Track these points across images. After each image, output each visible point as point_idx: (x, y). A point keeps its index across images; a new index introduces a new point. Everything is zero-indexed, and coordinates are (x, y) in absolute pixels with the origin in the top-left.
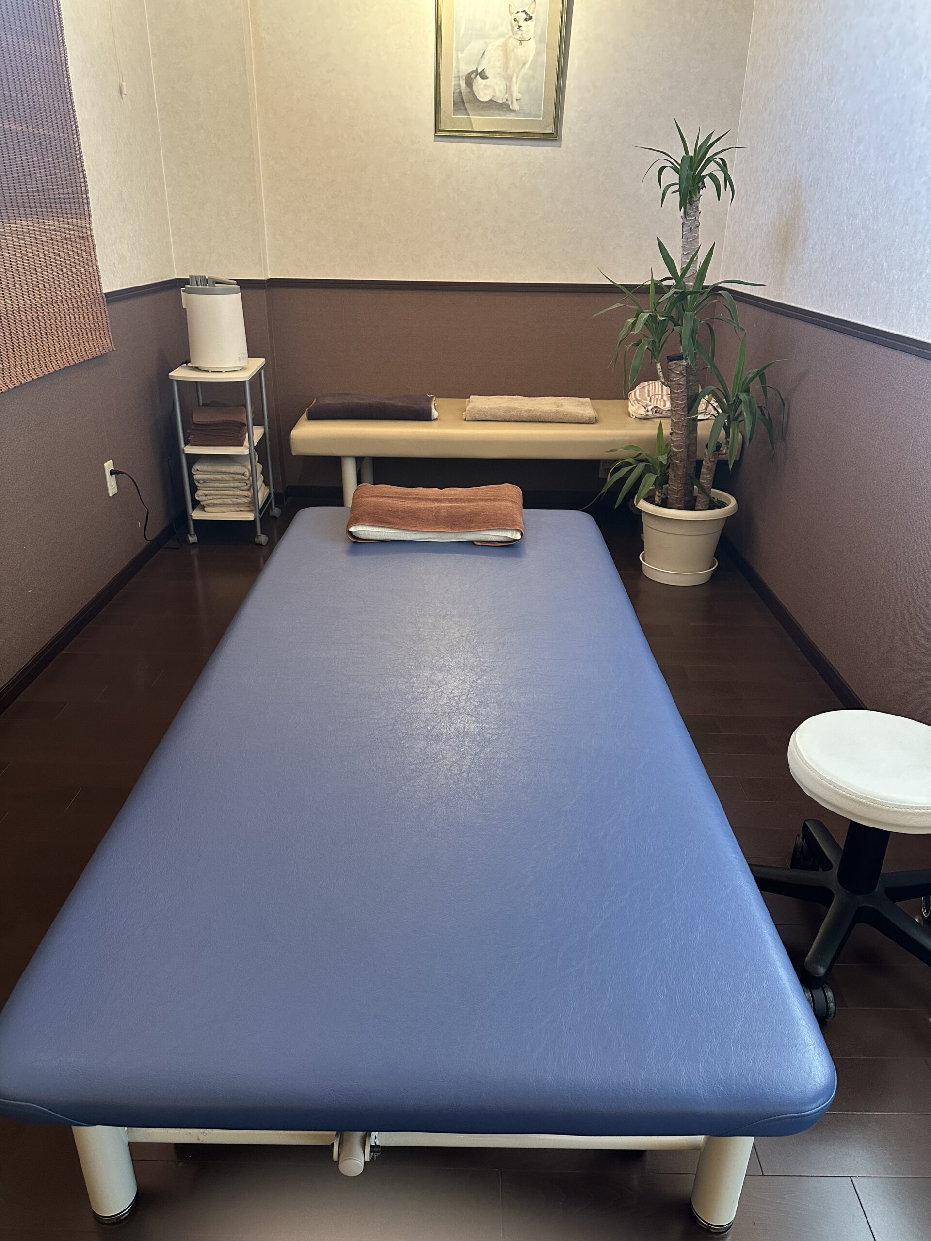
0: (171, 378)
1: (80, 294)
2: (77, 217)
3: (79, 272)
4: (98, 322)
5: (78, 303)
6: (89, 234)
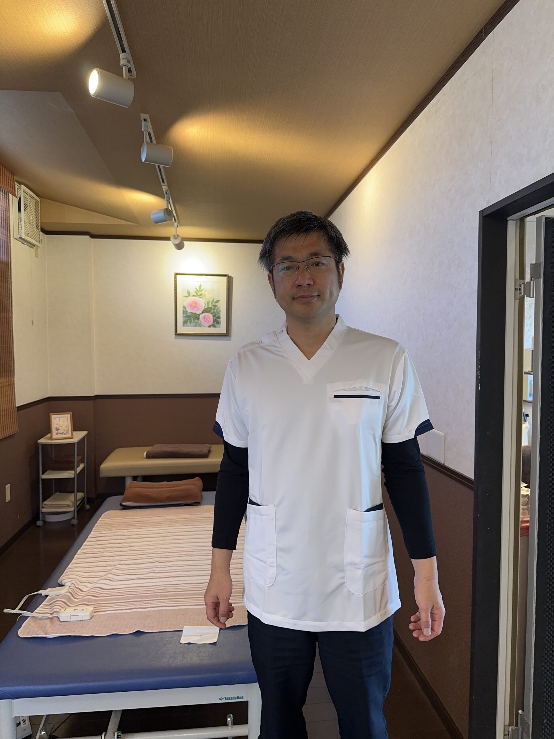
0: (38, 443)
1: (6, 409)
2: (9, 377)
3: (7, 400)
4: (13, 420)
5: (5, 413)
6: (13, 383)
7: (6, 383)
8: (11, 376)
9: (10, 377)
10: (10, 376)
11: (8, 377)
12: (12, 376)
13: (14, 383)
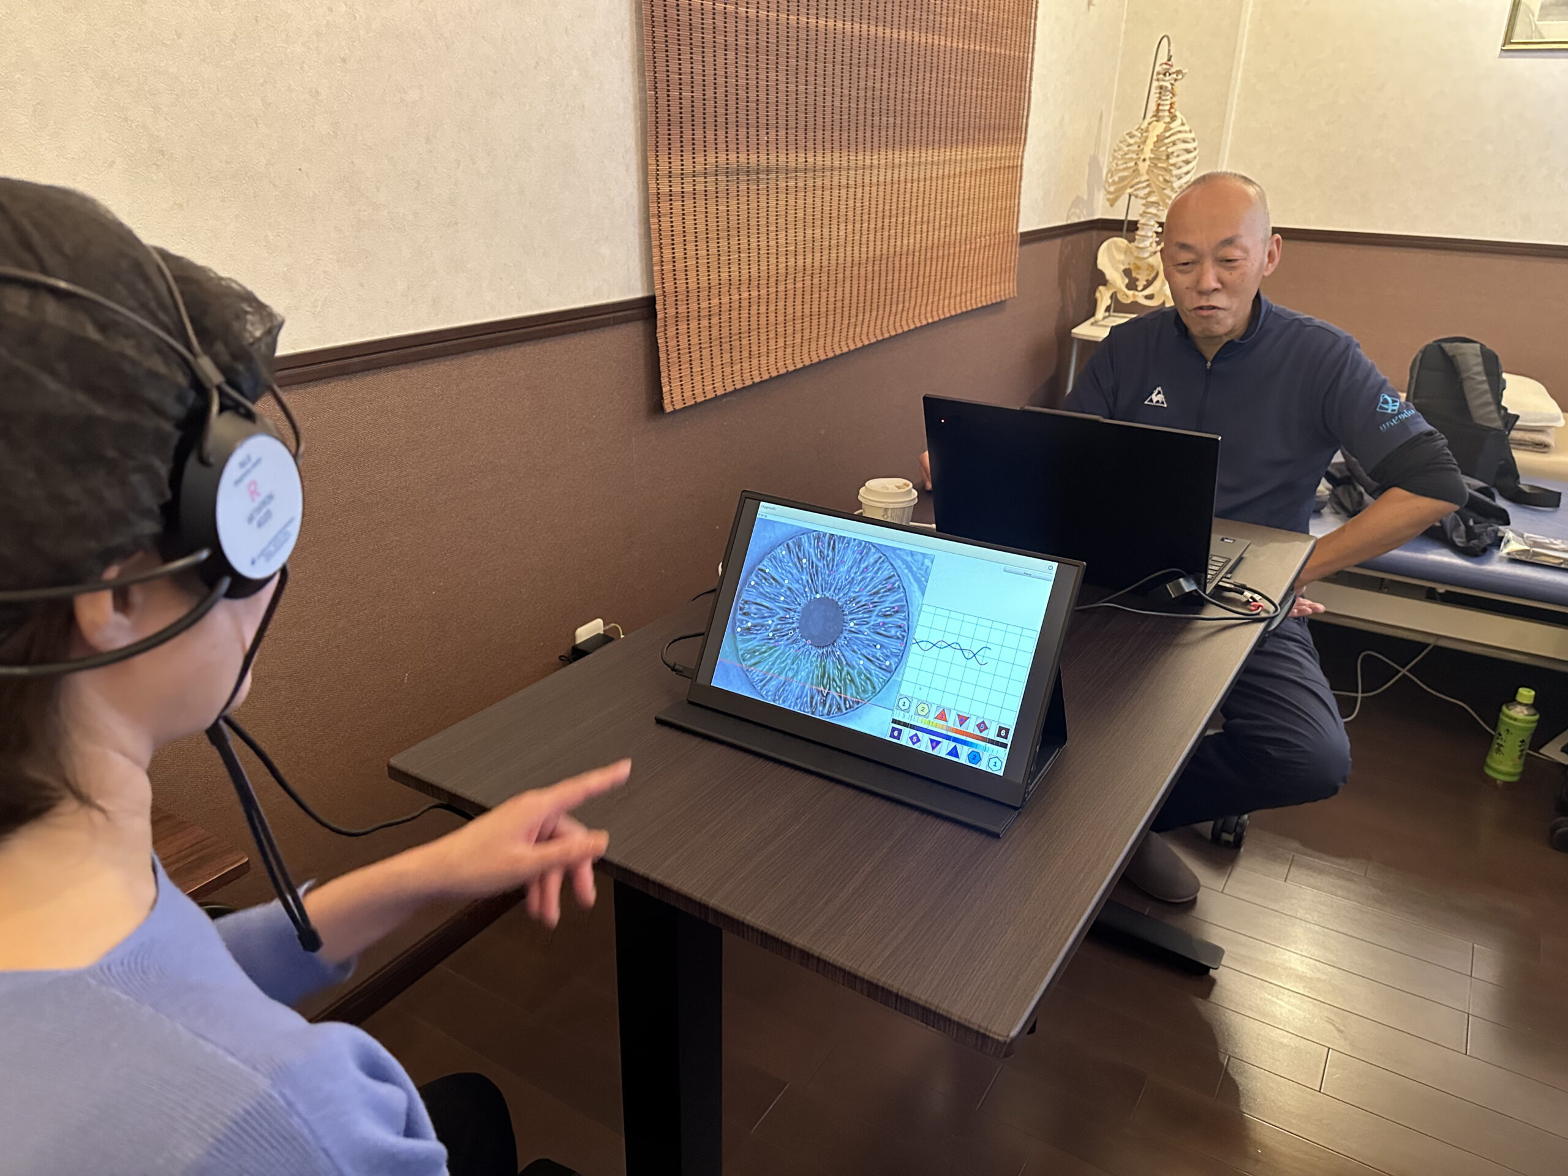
0: (1073, 335)
1: (995, 231)
2: (1011, 144)
3: (999, 207)
4: (1006, 263)
5: (990, 241)
6: (1019, 164)
7: (1003, 162)
8: (1018, 145)
9: (1016, 145)
10: (1016, 143)
11: (1009, 145)
12: (1020, 144)
13: (1022, 165)
